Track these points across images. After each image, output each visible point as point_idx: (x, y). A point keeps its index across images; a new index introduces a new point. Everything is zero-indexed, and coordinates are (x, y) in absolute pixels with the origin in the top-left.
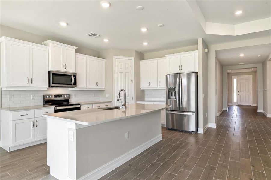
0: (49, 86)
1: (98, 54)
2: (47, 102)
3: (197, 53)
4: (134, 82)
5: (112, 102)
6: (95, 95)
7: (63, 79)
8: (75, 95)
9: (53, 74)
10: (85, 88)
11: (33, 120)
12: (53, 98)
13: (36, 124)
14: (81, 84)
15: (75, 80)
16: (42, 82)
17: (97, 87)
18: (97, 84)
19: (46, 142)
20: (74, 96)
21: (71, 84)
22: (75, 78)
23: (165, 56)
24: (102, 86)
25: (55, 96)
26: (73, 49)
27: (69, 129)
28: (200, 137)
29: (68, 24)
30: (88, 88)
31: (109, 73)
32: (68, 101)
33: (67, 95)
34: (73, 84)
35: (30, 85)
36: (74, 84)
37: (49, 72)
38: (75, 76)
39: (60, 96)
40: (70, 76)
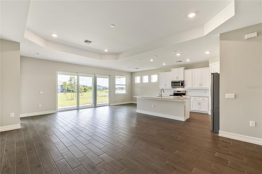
0: (172, 87)
8: (190, 92)
10: (191, 88)
18: (201, 85)
22: (182, 83)
26: (182, 68)
32: (185, 94)
34: (181, 86)
35: (165, 87)
37: (172, 81)
39: (180, 91)
40: (180, 82)
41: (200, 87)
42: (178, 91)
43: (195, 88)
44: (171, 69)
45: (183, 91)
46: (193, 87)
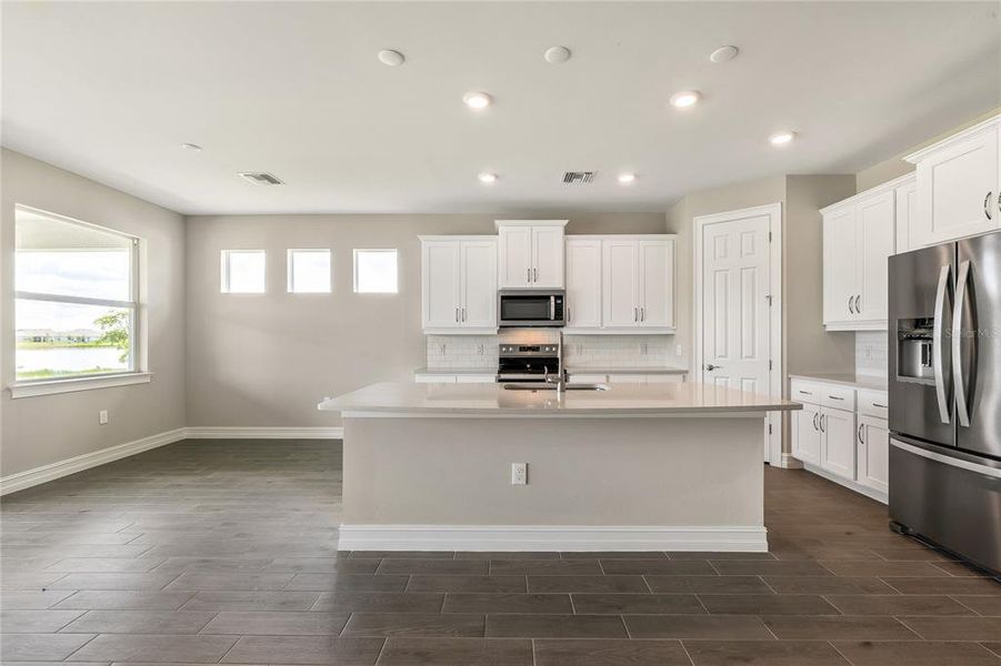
0: (498, 326)
4: (776, 300)
5: (687, 372)
7: (528, 308)
8: (580, 348)
9: (510, 298)
10: (598, 328)
12: (518, 354)
14: (584, 316)
15: (558, 307)
16: (488, 318)
17: (641, 324)
18: (640, 315)
20: (575, 350)
21: (549, 319)
22: (559, 302)
23: (910, 158)
24: (659, 320)
26: (558, 227)
29: (497, 177)
30: (607, 328)
34: (552, 318)
35: (461, 323)
36: (556, 319)
37: (502, 293)
38: (559, 298)
39: (535, 348)
40: (548, 298)
41: (636, 324)
42: (523, 348)
43: (611, 328)
44: (497, 222)
45: (551, 346)
46: (605, 325)
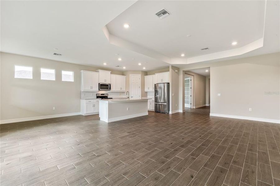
0: (99, 90)
1: (122, 73)
2: (98, 97)
3: (169, 73)
4: (140, 87)
6: (120, 94)
7: (105, 87)
8: (110, 94)
9: (101, 85)
10: (115, 91)
11: (93, 104)
12: (100, 95)
13: (94, 106)
14: (113, 89)
15: (110, 87)
16: (96, 88)
18: (121, 89)
19: (99, 114)
21: (108, 89)
24: (124, 90)
25: (101, 94)
26: (109, 72)
27: (106, 103)
28: (170, 116)
31: (127, 83)
32: (107, 97)
33: (106, 94)
35: (91, 89)
37: (99, 84)
38: (110, 85)
39: (104, 94)
